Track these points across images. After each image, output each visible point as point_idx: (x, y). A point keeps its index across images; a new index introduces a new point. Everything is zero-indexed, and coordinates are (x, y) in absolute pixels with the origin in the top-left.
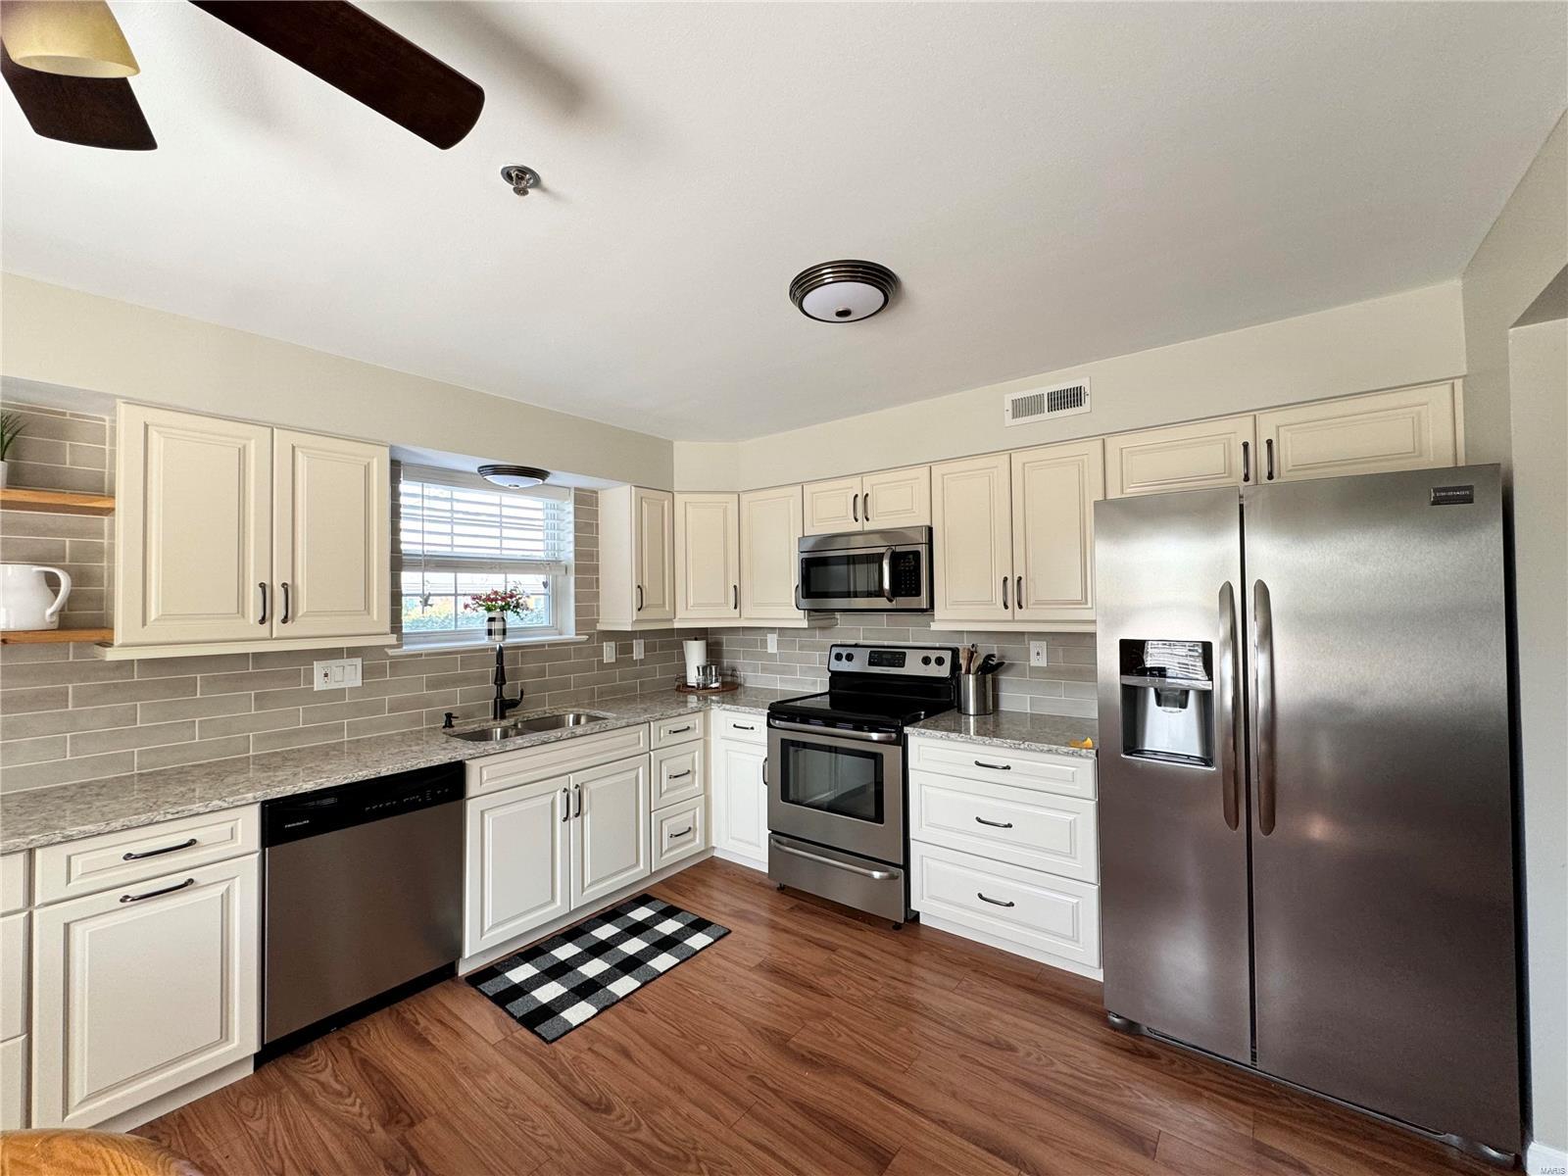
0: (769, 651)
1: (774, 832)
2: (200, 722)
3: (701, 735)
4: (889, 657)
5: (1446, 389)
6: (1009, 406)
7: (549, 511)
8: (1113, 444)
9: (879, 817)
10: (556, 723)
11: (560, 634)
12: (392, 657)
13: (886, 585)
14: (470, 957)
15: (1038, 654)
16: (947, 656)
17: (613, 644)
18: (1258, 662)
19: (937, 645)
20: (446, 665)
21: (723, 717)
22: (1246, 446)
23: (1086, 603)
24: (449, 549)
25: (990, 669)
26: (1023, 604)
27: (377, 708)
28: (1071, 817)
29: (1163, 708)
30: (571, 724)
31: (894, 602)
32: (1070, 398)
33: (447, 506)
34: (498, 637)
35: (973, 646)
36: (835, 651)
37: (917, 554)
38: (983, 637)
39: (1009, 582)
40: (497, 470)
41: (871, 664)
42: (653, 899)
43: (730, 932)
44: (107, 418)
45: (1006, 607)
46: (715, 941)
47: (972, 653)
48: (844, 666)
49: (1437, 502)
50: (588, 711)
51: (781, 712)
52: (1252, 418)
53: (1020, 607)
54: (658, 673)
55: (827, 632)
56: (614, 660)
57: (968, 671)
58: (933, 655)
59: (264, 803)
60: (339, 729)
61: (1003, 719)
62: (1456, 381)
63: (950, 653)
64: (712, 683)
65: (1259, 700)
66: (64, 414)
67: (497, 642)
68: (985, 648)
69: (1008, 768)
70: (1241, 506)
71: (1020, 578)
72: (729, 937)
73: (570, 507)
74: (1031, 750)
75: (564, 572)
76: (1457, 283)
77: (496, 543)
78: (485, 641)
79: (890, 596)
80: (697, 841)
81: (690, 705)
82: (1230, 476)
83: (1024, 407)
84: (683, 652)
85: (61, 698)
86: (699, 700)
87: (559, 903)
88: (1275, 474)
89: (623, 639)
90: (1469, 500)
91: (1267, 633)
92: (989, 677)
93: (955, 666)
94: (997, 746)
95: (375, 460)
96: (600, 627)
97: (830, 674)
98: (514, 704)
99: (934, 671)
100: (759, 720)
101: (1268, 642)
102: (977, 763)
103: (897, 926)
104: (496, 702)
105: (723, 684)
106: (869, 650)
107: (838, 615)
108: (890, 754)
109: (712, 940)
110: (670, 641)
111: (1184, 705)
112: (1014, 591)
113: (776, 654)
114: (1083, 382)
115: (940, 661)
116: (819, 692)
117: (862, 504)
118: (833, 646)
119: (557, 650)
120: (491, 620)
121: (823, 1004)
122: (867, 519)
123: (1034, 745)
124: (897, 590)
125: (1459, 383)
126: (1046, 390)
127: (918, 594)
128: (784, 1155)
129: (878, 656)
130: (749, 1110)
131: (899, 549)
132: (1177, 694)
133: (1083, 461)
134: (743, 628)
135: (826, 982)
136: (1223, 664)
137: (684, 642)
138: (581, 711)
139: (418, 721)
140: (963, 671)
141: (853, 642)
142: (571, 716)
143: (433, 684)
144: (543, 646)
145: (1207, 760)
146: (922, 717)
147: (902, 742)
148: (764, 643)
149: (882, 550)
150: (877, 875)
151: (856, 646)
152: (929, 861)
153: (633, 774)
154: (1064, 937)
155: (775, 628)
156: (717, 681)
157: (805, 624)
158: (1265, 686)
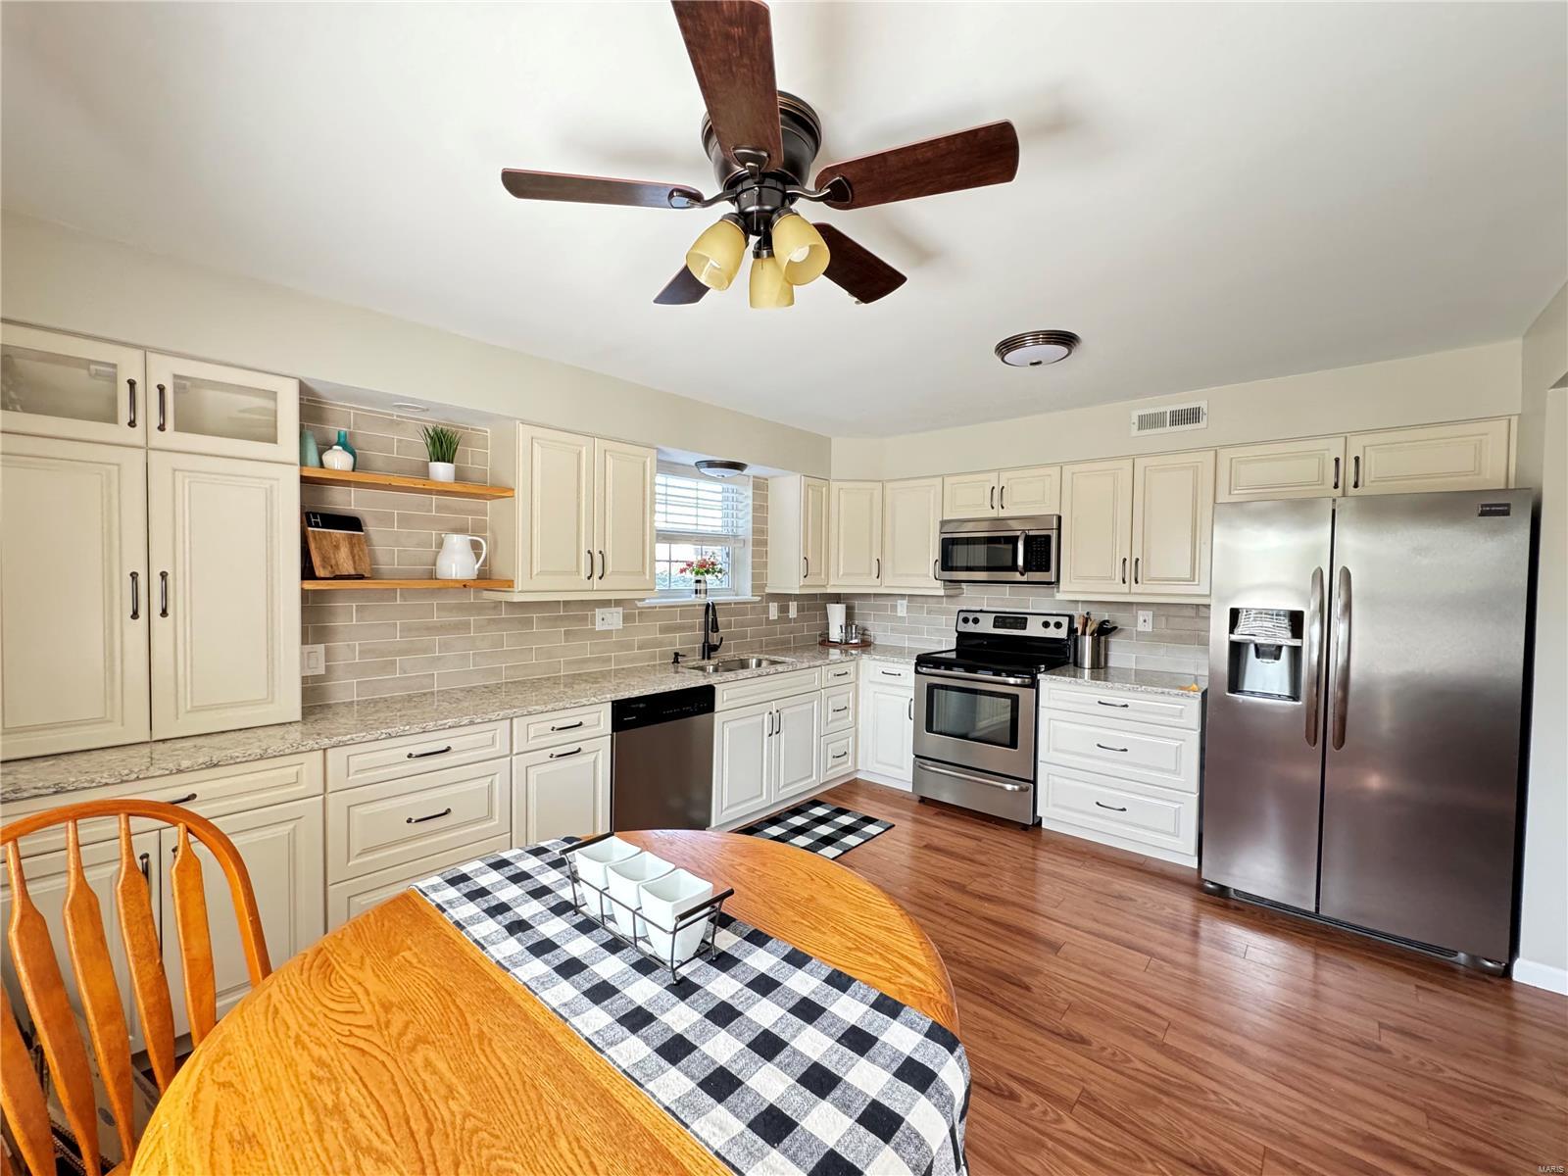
0: (899, 614)
1: (917, 756)
2: (536, 649)
3: (854, 680)
4: (1012, 620)
5: (1505, 423)
6: (1135, 420)
7: (724, 494)
8: (1224, 455)
9: (1013, 744)
10: (743, 665)
11: (736, 595)
12: (639, 608)
13: (1020, 562)
14: (716, 827)
15: (1145, 621)
16: (1065, 621)
17: (776, 604)
18: (1339, 630)
19: (1054, 612)
20: (669, 616)
21: (870, 666)
22: (1337, 460)
23: (1194, 580)
24: (695, 527)
25: (1104, 631)
26: (1139, 580)
27: (628, 646)
28: (1177, 744)
29: (1260, 660)
30: (754, 666)
31: (1026, 576)
32: (1192, 416)
33: (693, 494)
34: (703, 595)
35: (1088, 613)
36: (962, 615)
37: (1048, 538)
38: (1097, 606)
39: (1127, 562)
40: (711, 464)
41: (995, 626)
42: (824, 803)
43: (894, 826)
44: (489, 430)
45: (1124, 582)
46: (886, 830)
47: (1087, 619)
48: (971, 628)
49: (1483, 514)
50: (767, 656)
51: (924, 661)
52: (1343, 439)
53: (1136, 582)
54: (808, 631)
55: (955, 600)
56: (776, 618)
57: (1084, 633)
58: (1052, 620)
59: (613, 702)
60: (609, 659)
61: (1111, 671)
62: (1513, 418)
63: (1067, 618)
64: (852, 639)
65: (1337, 659)
66: (467, 429)
67: (702, 599)
68: (1099, 615)
69: (1126, 706)
70: (1334, 511)
71: (1137, 560)
72: (894, 829)
73: (749, 492)
74: (1148, 692)
75: (742, 545)
76: (1518, 342)
77: (693, 520)
78: (693, 599)
79: (1023, 571)
80: (850, 763)
81: (831, 657)
82: (1322, 484)
83: (1147, 422)
84: (827, 614)
85: (466, 626)
86: (841, 652)
87: (764, 797)
88: (1360, 483)
89: (783, 599)
90: (1506, 513)
91: (1348, 607)
92: (1103, 638)
93: (1072, 631)
94: (1119, 689)
95: (649, 459)
96: (768, 590)
97: (956, 634)
98: (715, 648)
99: (1052, 633)
100: (908, 669)
101: (1348, 614)
102: (1100, 702)
103: (1025, 827)
104: (704, 646)
105: (863, 641)
106: (994, 615)
107: (964, 585)
108: (1025, 695)
109: (882, 830)
110: (816, 603)
111: (1277, 658)
112: (1133, 570)
113: (905, 617)
114: (1203, 405)
115: (1058, 625)
116: (944, 649)
117: (998, 494)
118: (960, 611)
119: (740, 608)
120: (698, 582)
121: (982, 869)
122: (1003, 507)
123: (1149, 689)
124: (1028, 567)
125: (1515, 420)
126: (1169, 409)
127: (1047, 569)
128: (987, 942)
129: (1001, 620)
130: (952, 919)
131: (1031, 533)
132: (1273, 649)
133: (1197, 467)
134: (875, 594)
135: (982, 858)
136: (1312, 630)
137: (828, 605)
138: (761, 657)
139: (653, 657)
140: (1079, 633)
141: (978, 609)
142: (754, 661)
143: (665, 630)
144: (730, 604)
145: (1295, 697)
146: (1043, 670)
147: (1034, 684)
148: (894, 608)
149: (1018, 533)
150: (1009, 787)
151: (981, 611)
152: (1056, 779)
153: (810, 706)
154: (1168, 833)
155: (905, 595)
156: (856, 638)
157: (941, 592)
158: (1343, 648)
